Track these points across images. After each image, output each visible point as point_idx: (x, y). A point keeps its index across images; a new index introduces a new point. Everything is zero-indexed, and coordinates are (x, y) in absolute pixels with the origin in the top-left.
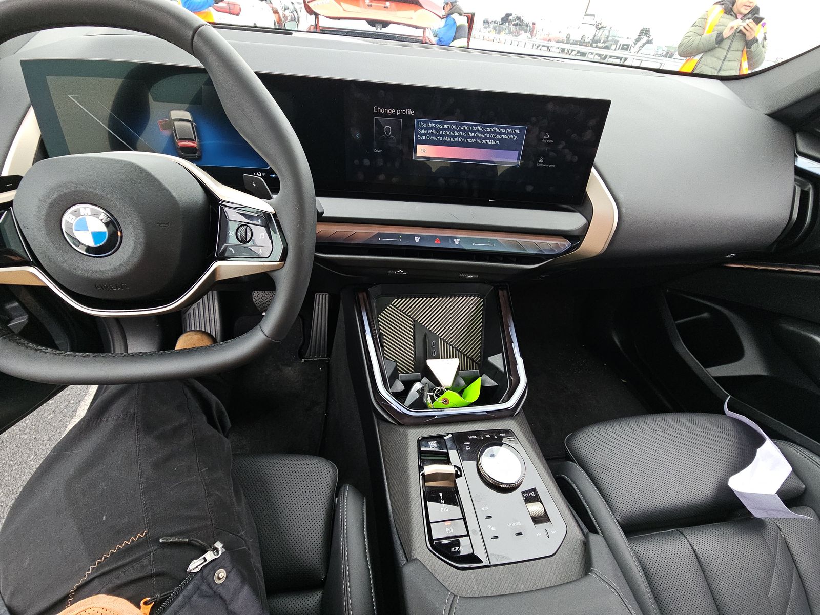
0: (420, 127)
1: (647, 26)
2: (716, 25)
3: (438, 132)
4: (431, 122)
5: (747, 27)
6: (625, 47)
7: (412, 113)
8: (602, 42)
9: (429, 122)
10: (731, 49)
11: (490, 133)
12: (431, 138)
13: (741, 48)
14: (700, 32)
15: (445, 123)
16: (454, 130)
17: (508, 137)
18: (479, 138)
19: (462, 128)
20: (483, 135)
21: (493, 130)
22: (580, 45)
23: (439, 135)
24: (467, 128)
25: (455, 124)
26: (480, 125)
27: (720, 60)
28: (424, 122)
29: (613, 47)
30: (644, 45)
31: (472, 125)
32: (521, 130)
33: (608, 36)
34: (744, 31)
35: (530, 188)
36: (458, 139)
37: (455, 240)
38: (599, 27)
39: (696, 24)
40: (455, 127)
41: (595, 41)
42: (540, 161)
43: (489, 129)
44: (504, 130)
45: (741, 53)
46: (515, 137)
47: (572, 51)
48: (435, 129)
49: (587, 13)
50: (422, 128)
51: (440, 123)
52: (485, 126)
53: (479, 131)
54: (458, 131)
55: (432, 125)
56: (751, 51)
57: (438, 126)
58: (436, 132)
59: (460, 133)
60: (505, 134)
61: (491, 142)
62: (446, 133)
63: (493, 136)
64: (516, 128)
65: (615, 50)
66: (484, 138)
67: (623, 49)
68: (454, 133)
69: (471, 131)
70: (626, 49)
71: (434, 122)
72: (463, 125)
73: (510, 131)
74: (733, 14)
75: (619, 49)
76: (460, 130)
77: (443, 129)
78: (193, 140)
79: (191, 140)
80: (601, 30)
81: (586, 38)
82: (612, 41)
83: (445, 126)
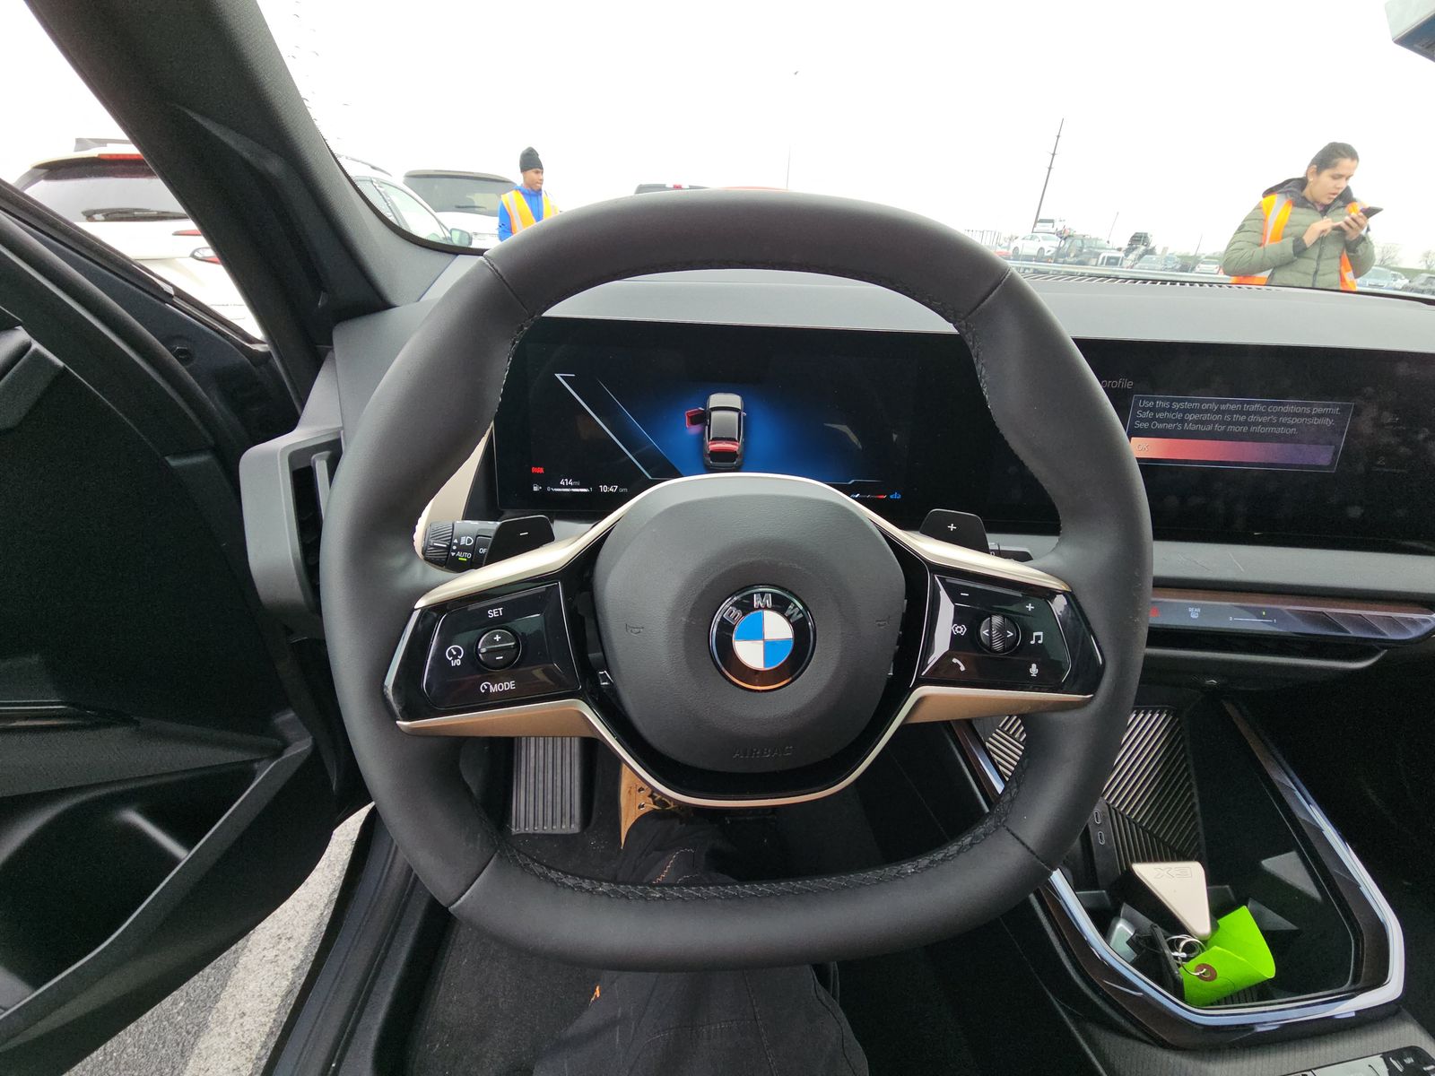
0: (1140, 408)
1: (1141, 230)
2: (1286, 226)
3: (1174, 416)
4: (1163, 400)
5: (1353, 224)
6: (1113, 261)
7: (1129, 385)
8: (1072, 255)
9: (1159, 399)
10: (1324, 257)
11: (1279, 414)
12: (1160, 426)
13: (1337, 253)
14: (1258, 239)
15: (1189, 401)
16: (1207, 411)
17: (1316, 421)
18: (1256, 424)
19: (1223, 407)
20: (1264, 419)
21: (1288, 409)
22: (1035, 261)
23: (1176, 421)
24: (1233, 407)
25: (1211, 401)
26: (1258, 402)
27: (1309, 274)
28: (1149, 400)
29: (1093, 261)
30: (1141, 256)
31: (1242, 403)
32: (1344, 410)
33: (1082, 248)
34: (1346, 228)
35: (1355, 512)
36: (1214, 428)
37: (1191, 610)
38: (1064, 236)
39: (1246, 228)
40: (1208, 406)
41: (1059, 256)
42: (1379, 463)
43: (1278, 409)
44: (1307, 410)
45: (1338, 260)
46: (1328, 422)
47: (1025, 269)
48: (1170, 410)
49: (1040, 217)
50: (1144, 409)
51: (1179, 401)
52: (1268, 404)
53: (1255, 413)
54: (1214, 413)
55: (1165, 405)
56: (1358, 257)
57: (1176, 406)
58: (1170, 416)
59: (1218, 417)
60: (1310, 416)
61: (1281, 430)
62: (1190, 417)
63: (1284, 420)
64: (1334, 406)
65: (1096, 265)
66: (1263, 425)
67: (1109, 263)
68: (1206, 417)
69: (1241, 412)
70: (1116, 264)
71: (1168, 400)
72: (1225, 402)
73: (1320, 410)
74: (1309, 205)
75: (1102, 263)
76: (1218, 412)
77: (1185, 411)
78: (735, 440)
79: (731, 440)
80: (1069, 241)
81: (1046, 251)
82: (1090, 253)
83: (1188, 405)
